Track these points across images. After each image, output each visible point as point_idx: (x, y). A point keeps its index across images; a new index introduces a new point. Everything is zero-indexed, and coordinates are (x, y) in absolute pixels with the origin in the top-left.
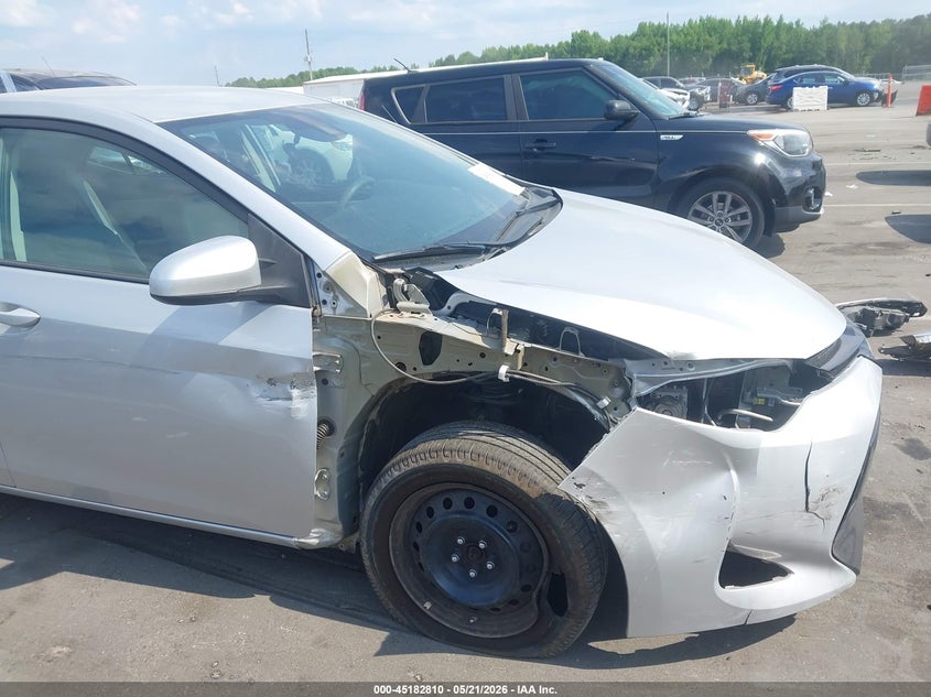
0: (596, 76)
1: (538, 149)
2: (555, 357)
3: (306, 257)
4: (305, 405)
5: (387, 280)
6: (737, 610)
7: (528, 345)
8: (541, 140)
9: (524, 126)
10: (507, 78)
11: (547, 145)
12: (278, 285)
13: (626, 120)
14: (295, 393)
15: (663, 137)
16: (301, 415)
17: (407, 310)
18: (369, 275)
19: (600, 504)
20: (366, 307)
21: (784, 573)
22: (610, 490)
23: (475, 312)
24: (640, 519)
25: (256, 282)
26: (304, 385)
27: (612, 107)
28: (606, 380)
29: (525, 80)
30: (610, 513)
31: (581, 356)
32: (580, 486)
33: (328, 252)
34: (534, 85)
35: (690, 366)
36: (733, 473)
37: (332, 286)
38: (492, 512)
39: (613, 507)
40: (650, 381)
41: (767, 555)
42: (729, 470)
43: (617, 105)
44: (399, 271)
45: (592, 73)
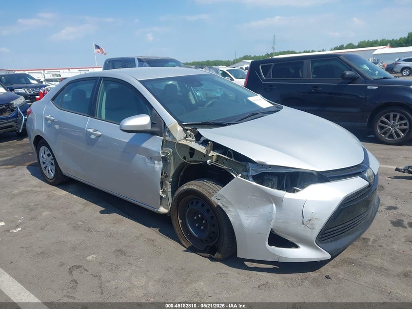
0: (343, 61)
1: (314, 90)
2: (226, 159)
3: (164, 122)
4: (158, 166)
5: (185, 130)
6: (275, 255)
7: (217, 154)
8: (315, 87)
9: (309, 81)
10: (305, 61)
11: (317, 89)
12: (156, 129)
13: (353, 79)
14: (156, 162)
15: (368, 87)
16: (157, 169)
17: (188, 140)
18: (179, 128)
19: (226, 207)
20: (177, 138)
21: (297, 247)
22: (228, 202)
23: (206, 142)
24: (240, 214)
25: (149, 128)
26: (159, 161)
27: (345, 74)
28: (241, 169)
29: (312, 63)
30: (229, 211)
31: (233, 159)
32: (218, 199)
33: (170, 120)
34: (316, 64)
35: (270, 167)
36: (274, 205)
37: (169, 131)
38: (203, 206)
39: (231, 209)
40: (256, 171)
41: (289, 238)
42: (272, 204)
43: (347, 73)
44: (190, 128)
45: (341, 60)
